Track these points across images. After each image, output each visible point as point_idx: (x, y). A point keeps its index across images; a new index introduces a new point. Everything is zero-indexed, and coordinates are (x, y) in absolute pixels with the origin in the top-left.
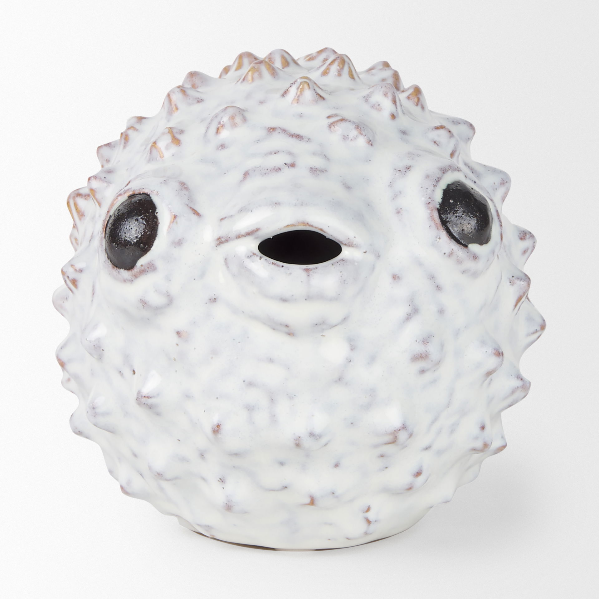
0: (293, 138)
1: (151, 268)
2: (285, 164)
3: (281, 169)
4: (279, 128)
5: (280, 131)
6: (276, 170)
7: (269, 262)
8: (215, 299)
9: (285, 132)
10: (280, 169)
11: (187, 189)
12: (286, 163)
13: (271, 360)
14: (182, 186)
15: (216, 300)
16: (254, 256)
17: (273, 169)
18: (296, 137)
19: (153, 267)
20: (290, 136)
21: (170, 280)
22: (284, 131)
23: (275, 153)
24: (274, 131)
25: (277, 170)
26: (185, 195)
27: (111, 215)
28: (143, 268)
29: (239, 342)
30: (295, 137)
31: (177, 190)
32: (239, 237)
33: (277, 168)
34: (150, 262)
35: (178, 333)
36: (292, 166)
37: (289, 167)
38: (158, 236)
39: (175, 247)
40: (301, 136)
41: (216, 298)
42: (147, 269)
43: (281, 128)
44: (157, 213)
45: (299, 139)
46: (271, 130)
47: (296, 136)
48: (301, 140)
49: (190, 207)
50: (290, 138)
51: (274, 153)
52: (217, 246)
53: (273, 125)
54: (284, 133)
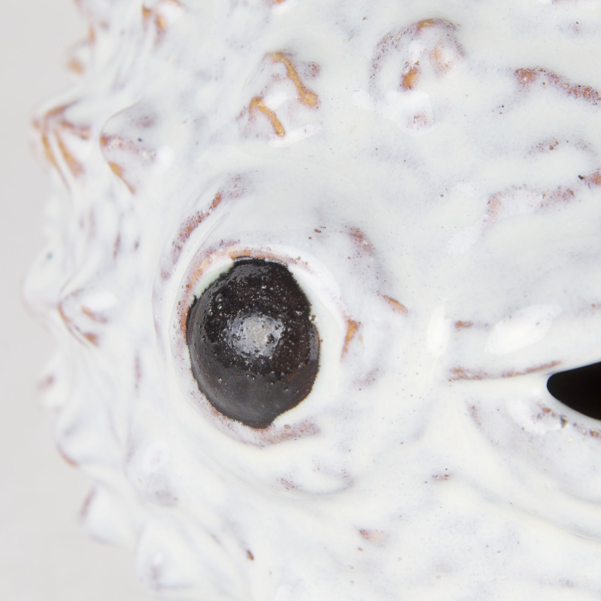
0: (578, 98)
1: (308, 432)
2: (581, 178)
3: (575, 193)
4: (541, 70)
5: (547, 82)
6: (564, 197)
7: (584, 431)
8: (446, 476)
9: (556, 83)
10: (572, 193)
11: (369, 249)
12: (582, 175)
13: (568, 584)
14: (357, 242)
15: (448, 478)
16: (546, 414)
17: (557, 194)
18: (584, 94)
19: (313, 429)
20: (570, 93)
21: (350, 450)
22: (554, 77)
23: (552, 148)
24: (532, 81)
25: (567, 197)
26: (369, 267)
27: (198, 297)
28: (289, 431)
29: (499, 552)
30: (582, 97)
31: (349, 258)
32: (509, 374)
33: (563, 190)
34: (306, 421)
35: (363, 533)
36: (596, 183)
37: (591, 185)
38: (321, 369)
39: (360, 389)
40: (593, 91)
41: (447, 474)
42: (300, 433)
43: (545, 71)
44: (314, 317)
45: (591, 99)
46: (525, 79)
47: (584, 91)
48: (596, 101)
49: (384, 296)
50: (572, 97)
51: (548, 147)
52: (452, 380)
53: (526, 64)
54: (553, 83)
